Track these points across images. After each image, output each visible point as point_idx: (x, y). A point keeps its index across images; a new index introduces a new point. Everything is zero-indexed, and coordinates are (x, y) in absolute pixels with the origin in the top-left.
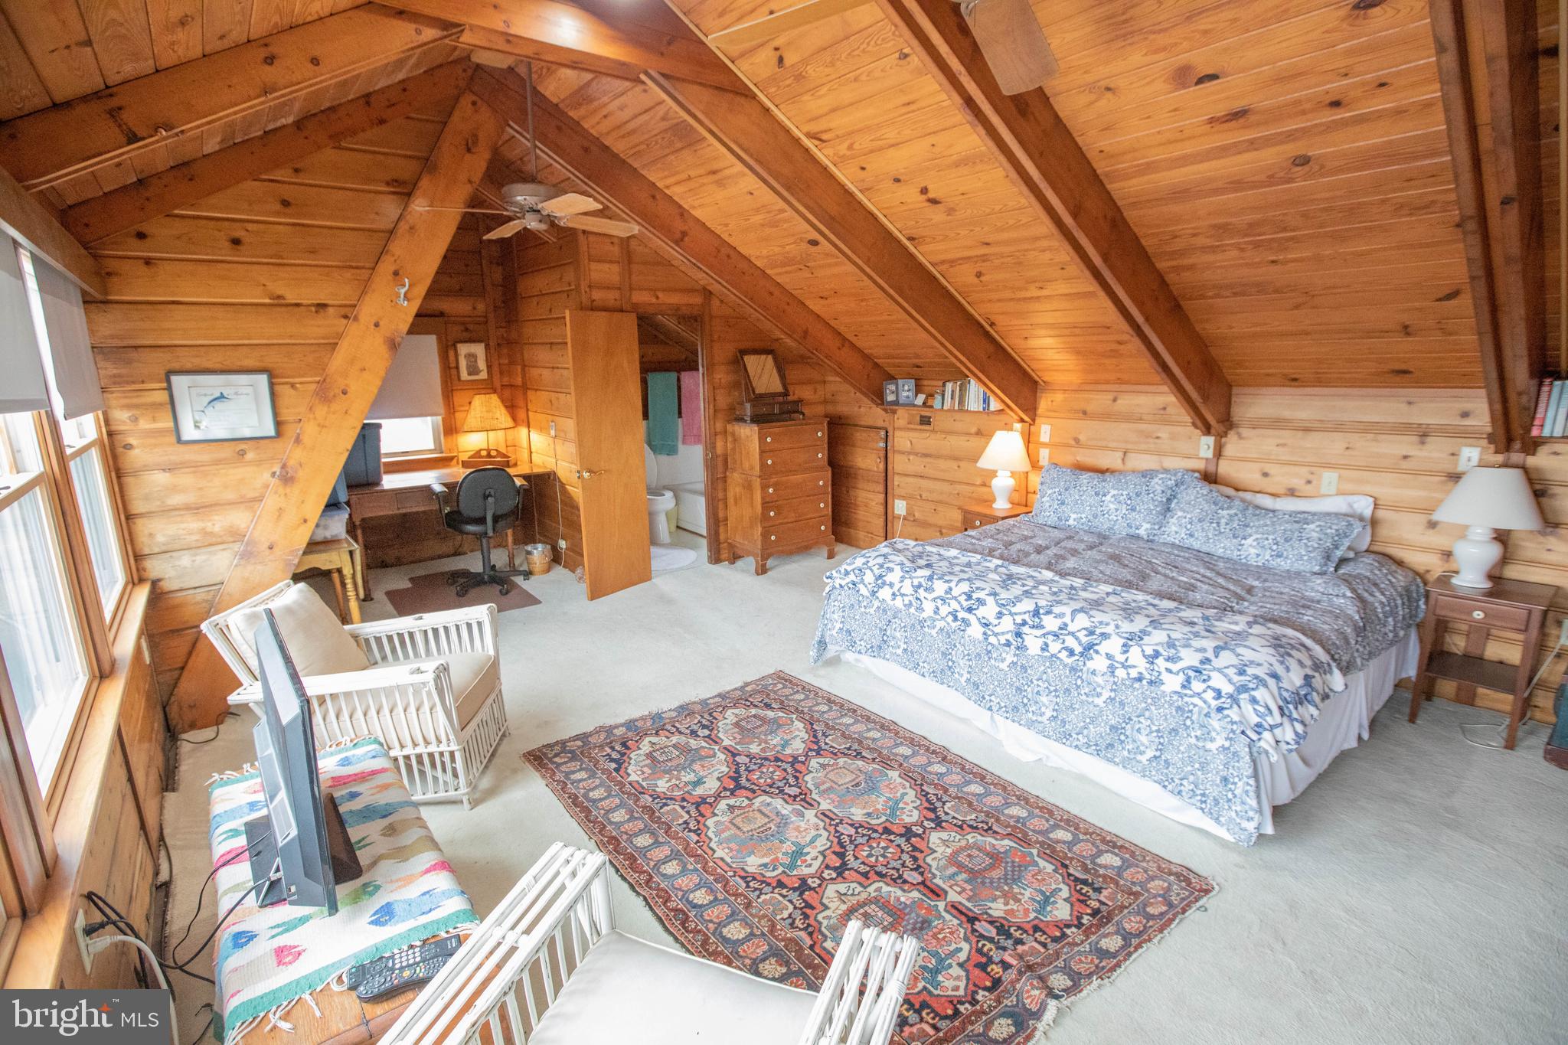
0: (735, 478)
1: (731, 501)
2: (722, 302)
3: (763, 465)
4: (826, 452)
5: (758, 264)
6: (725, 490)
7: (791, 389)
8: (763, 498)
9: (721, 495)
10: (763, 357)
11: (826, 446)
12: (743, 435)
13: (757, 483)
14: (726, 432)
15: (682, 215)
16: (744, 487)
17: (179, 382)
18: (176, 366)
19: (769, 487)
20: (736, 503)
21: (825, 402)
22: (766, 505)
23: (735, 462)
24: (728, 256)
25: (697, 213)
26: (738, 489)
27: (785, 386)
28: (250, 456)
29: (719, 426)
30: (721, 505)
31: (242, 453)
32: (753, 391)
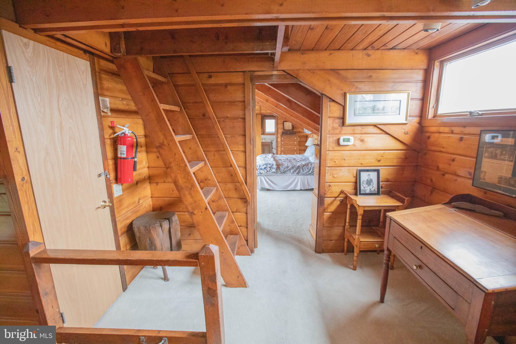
32: (284, 129)
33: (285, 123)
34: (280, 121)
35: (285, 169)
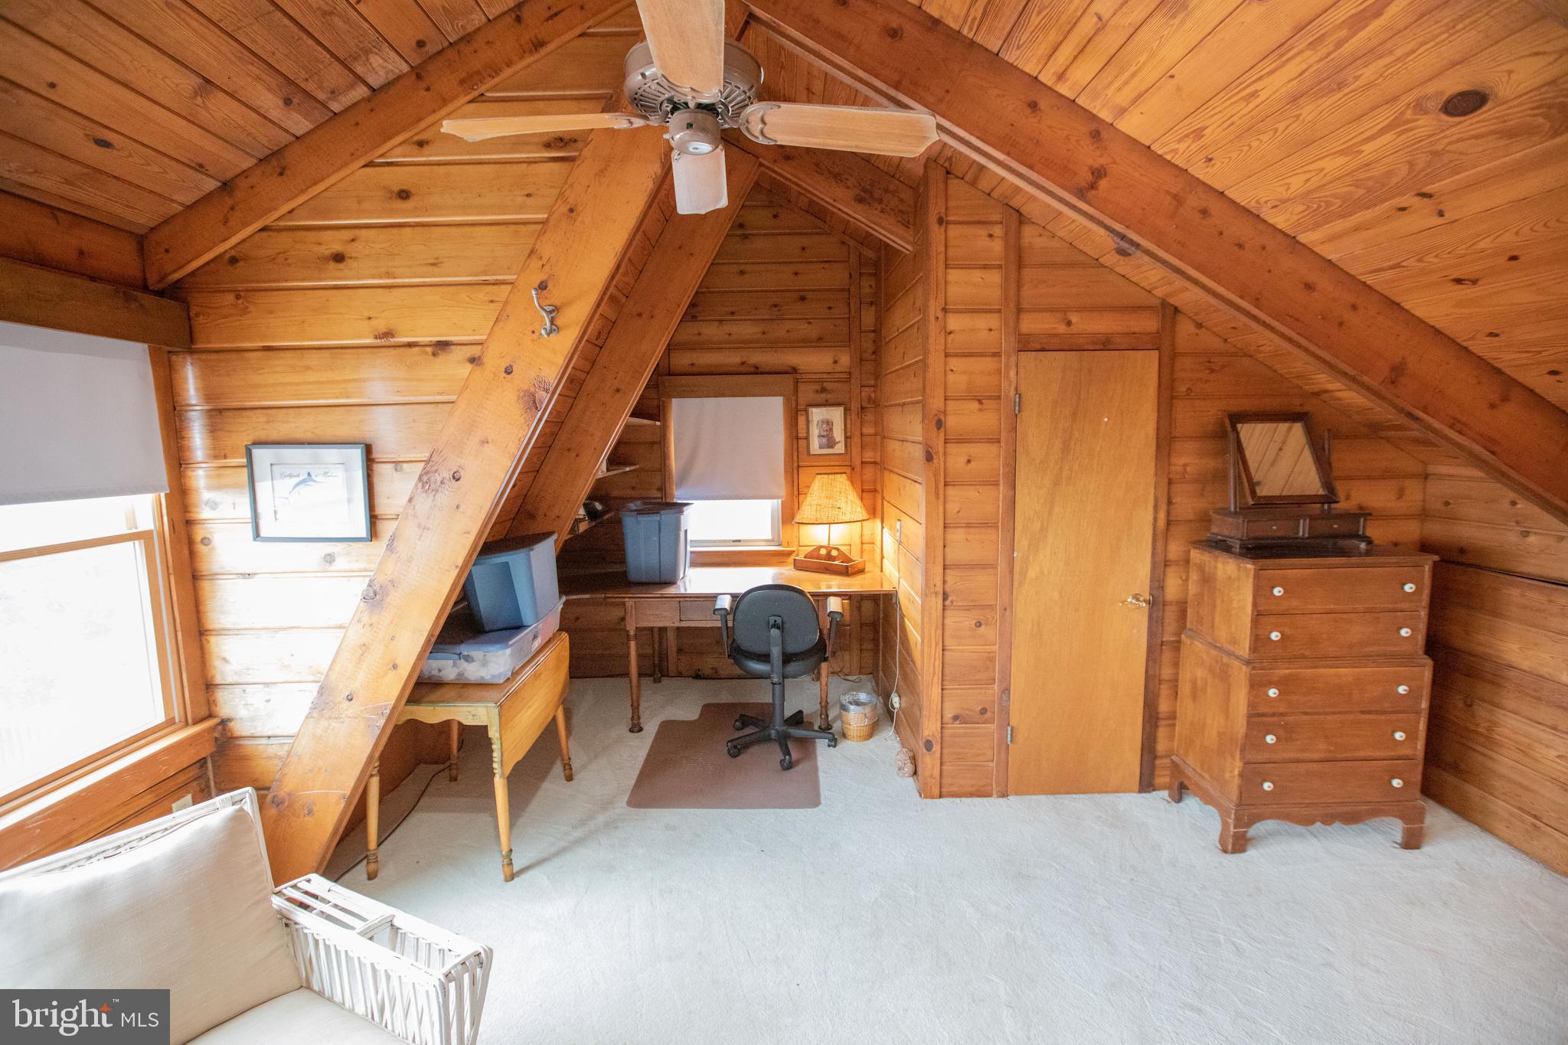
0: (1196, 651)
1: (1185, 688)
2: (1199, 326)
3: (1259, 641)
4: (1422, 626)
5: (1279, 220)
6: (1176, 664)
7: (1341, 488)
8: (1251, 705)
9: (1166, 672)
10: (1283, 426)
11: (1423, 614)
12: (1220, 573)
13: (1241, 675)
14: (1187, 561)
15: (1096, 135)
16: (1211, 670)
17: (261, 455)
18: (262, 435)
19: (1271, 684)
20: (1194, 696)
21: (1424, 515)
22: (1259, 719)
23: (1200, 620)
24: (1204, 212)
25: (1129, 125)
26: (1200, 673)
27: (1328, 484)
28: (341, 563)
29: (1175, 550)
30: (1165, 691)
31: (330, 559)
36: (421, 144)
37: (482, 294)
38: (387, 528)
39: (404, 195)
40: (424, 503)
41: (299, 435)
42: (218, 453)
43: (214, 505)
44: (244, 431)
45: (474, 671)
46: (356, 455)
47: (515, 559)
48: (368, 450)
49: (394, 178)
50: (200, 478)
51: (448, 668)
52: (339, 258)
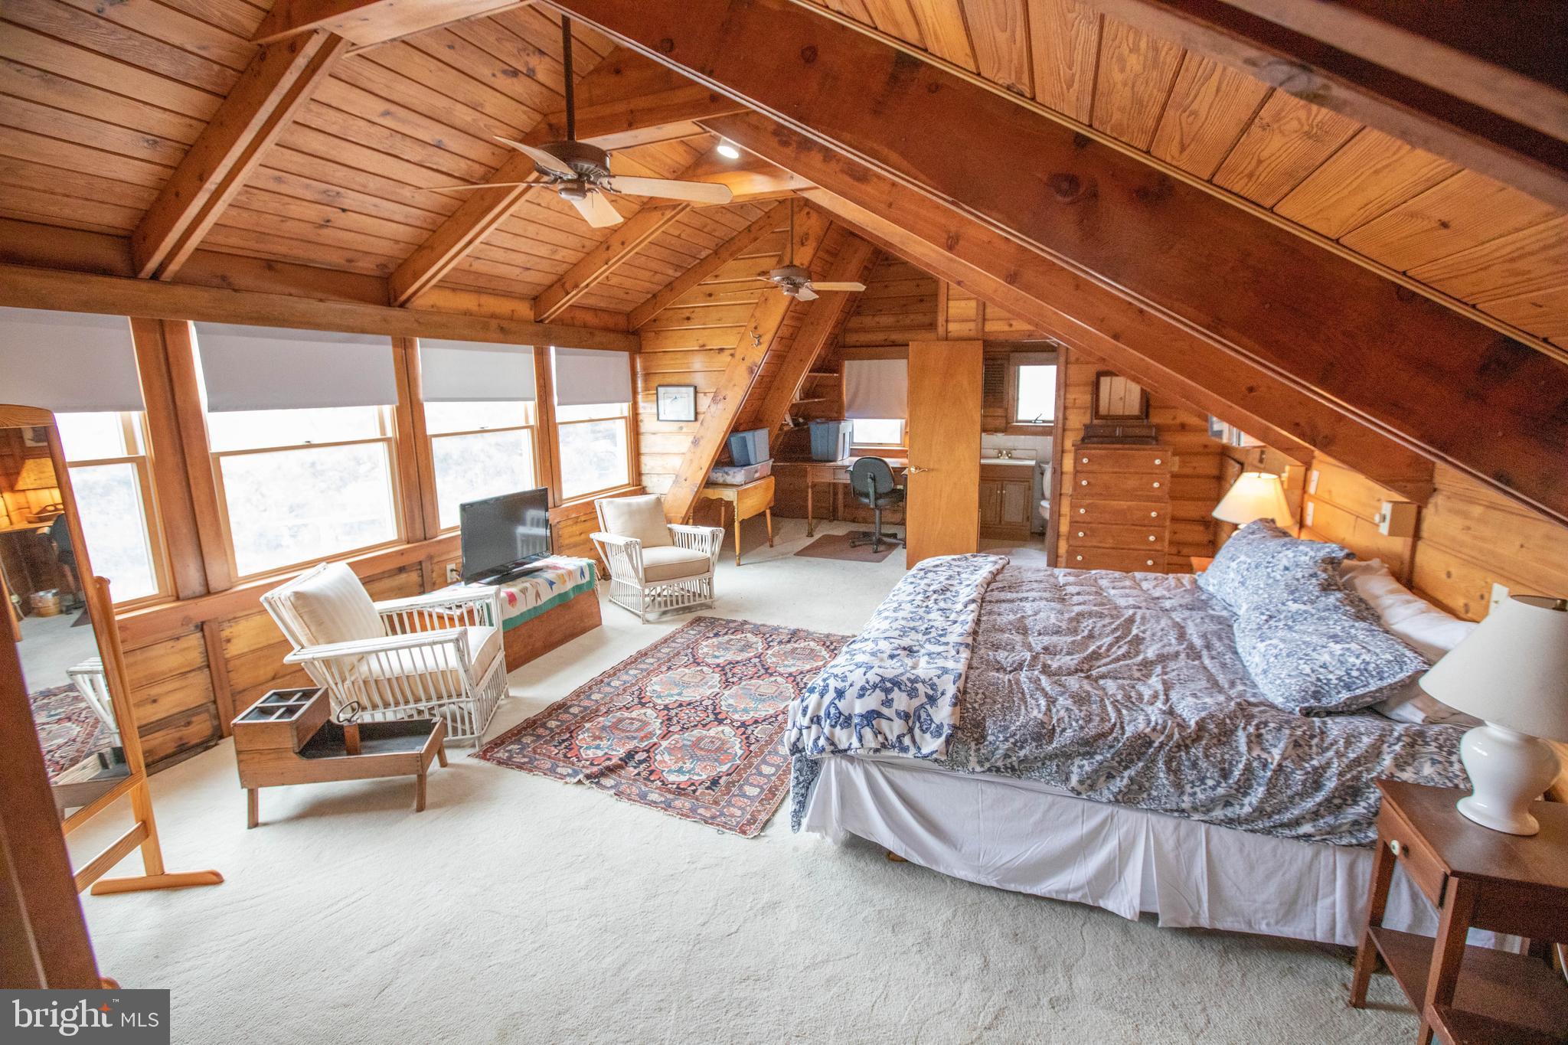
4: (1167, 483)
18: (661, 383)
28: (684, 430)
31: (681, 428)
32: (1096, 413)
33: (1105, 382)
34: (1082, 373)
35: (1021, 744)
36: (716, 276)
37: (735, 331)
38: (701, 417)
39: (710, 295)
40: (713, 408)
41: (673, 382)
42: (646, 389)
43: (644, 408)
44: (656, 380)
45: (729, 479)
46: (692, 389)
47: (749, 435)
48: (695, 388)
49: (707, 289)
50: (640, 398)
51: (719, 477)
52: (688, 318)
